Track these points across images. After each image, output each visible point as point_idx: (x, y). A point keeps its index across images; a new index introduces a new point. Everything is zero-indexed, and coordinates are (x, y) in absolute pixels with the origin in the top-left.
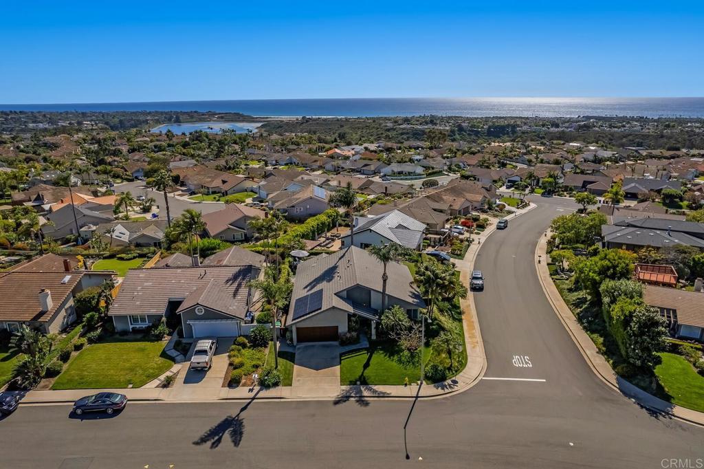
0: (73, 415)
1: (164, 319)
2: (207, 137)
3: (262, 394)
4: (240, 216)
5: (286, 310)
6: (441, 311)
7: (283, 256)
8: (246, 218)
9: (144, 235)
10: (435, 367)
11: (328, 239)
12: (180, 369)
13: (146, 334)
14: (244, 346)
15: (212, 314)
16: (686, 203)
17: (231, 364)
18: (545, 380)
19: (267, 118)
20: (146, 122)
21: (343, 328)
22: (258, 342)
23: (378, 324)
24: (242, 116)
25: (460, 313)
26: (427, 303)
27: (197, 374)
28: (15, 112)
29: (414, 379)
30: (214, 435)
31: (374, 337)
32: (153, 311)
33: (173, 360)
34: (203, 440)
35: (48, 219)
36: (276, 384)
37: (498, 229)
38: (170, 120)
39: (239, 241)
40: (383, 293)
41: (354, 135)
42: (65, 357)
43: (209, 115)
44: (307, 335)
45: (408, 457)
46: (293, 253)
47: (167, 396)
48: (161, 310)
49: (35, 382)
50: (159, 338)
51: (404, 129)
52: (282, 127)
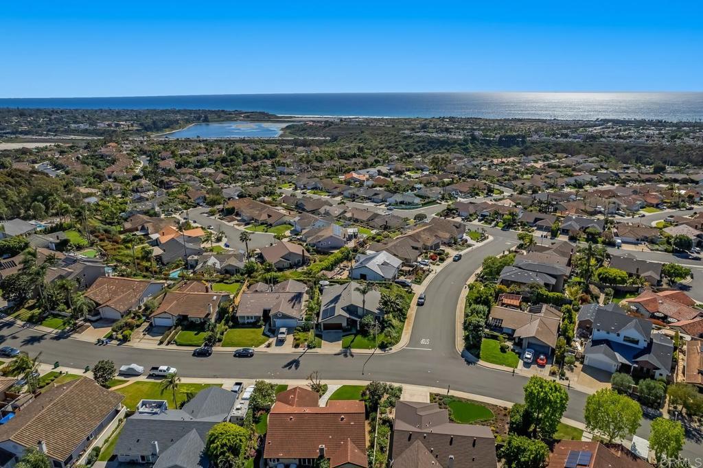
0: (235, 356)
1: (262, 318)
2: (242, 152)
3: (308, 351)
4: (287, 252)
5: (318, 315)
6: (394, 317)
7: (315, 284)
8: (290, 253)
9: (230, 265)
10: (383, 343)
11: (341, 269)
12: (273, 340)
13: (254, 325)
14: (300, 331)
15: (285, 317)
16: (602, 239)
17: (295, 339)
18: (432, 350)
19: (291, 117)
21: (344, 324)
22: (305, 329)
23: (360, 322)
24: (267, 115)
25: (405, 318)
26: (387, 313)
27: (280, 342)
29: (374, 347)
30: (289, 365)
31: (358, 328)
32: (257, 314)
33: (269, 337)
34: (286, 366)
35: (164, 251)
36: (314, 347)
37: (454, 261)
38: (198, 119)
39: (287, 268)
40: (363, 308)
41: (374, 141)
42: (222, 334)
43: (236, 114)
44: (328, 327)
46: (321, 282)
47: (269, 350)
48: (260, 314)
49: (214, 344)
50: (260, 327)
51: (420, 137)
52: (305, 130)
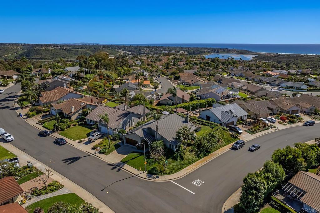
1: (97, 123)
3: (97, 154)
4: (172, 95)
10: (155, 169)
12: (87, 139)
18: (194, 193)
19: (260, 53)
20: (204, 52)
23: (151, 145)
24: (248, 51)
28: (160, 47)
29: (144, 170)
32: (95, 120)
36: (104, 153)
38: (214, 52)
41: (303, 64)
42: (68, 127)
43: (232, 50)
45: (102, 190)
46: (163, 112)
47: (76, 145)
49: (57, 131)
50: (93, 129)
52: (264, 58)
